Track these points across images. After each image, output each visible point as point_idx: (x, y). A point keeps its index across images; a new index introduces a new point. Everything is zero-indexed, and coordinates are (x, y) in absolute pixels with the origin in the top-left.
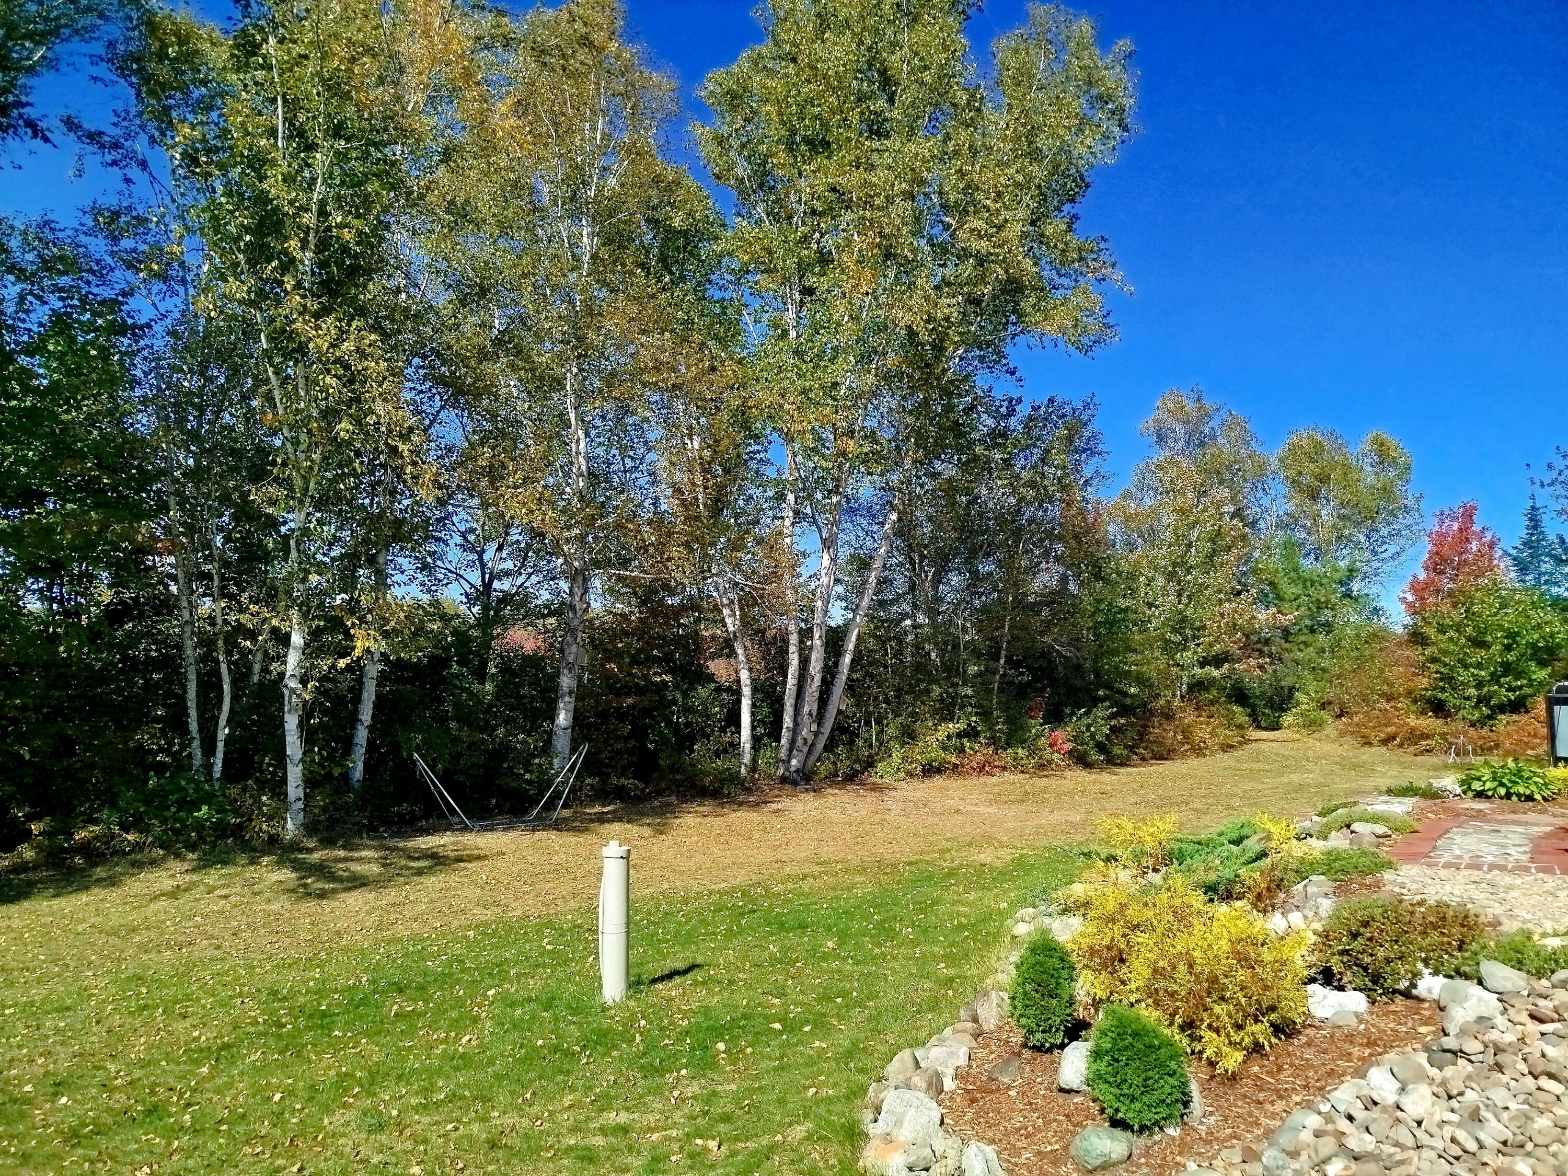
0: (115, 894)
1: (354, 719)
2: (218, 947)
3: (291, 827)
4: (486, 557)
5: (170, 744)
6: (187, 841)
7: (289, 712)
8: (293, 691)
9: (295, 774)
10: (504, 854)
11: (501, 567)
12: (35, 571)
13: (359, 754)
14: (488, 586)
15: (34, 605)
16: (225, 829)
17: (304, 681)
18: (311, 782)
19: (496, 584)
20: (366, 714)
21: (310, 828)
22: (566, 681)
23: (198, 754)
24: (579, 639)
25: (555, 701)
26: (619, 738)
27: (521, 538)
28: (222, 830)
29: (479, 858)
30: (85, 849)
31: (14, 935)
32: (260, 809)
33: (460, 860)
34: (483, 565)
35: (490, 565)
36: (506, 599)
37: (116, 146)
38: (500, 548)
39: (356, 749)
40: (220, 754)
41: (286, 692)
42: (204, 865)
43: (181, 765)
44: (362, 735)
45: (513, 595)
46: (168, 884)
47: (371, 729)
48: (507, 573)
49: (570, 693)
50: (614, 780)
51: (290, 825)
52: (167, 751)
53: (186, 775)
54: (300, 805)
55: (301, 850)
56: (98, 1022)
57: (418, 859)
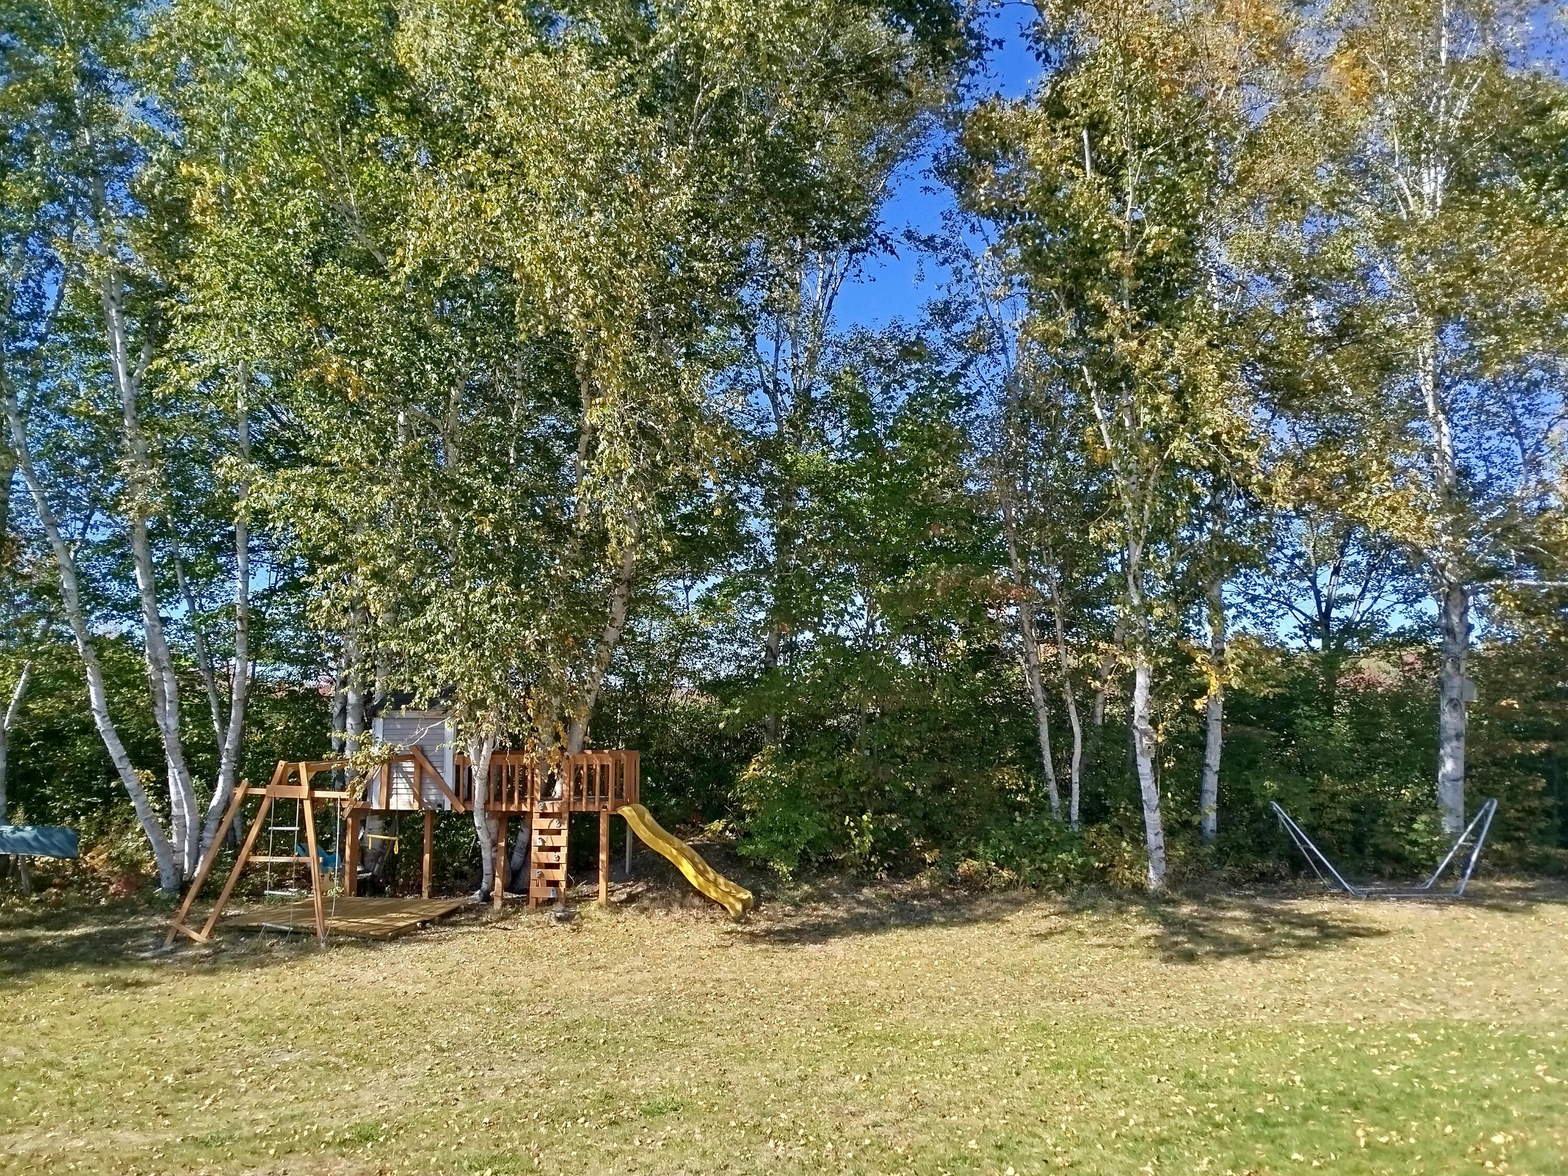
0: (1001, 930)
1: (1202, 766)
2: (1112, 1005)
3: (1153, 879)
4: (1320, 583)
5: (1028, 786)
6: (1055, 882)
7: (1142, 753)
8: (1144, 733)
9: (1153, 819)
10: (1411, 932)
11: (1339, 592)
12: (906, 629)
13: (1210, 802)
14: (1325, 616)
15: (906, 659)
16: (1089, 873)
17: (1153, 722)
18: (1170, 832)
19: (1334, 613)
20: (1214, 758)
21: (1174, 879)
22: (1451, 720)
23: (1055, 796)
24: (1462, 670)
25: (1437, 746)
26: (1528, 794)
27: (1359, 558)
28: (1087, 875)
29: (1380, 933)
30: (968, 881)
31: (925, 961)
32: (1121, 856)
33: (1355, 933)
34: (1318, 593)
35: (1325, 592)
36: (1349, 628)
37: (946, 244)
38: (1336, 572)
39: (1206, 796)
40: (1076, 798)
41: (1137, 735)
42: (1075, 909)
43: (1042, 806)
44: (1211, 782)
45: (1358, 624)
46: (1043, 926)
47: (1221, 773)
48: (1348, 600)
49: (1458, 737)
50: (1533, 848)
51: (1151, 874)
52: (1025, 791)
53: (1048, 815)
54: (1161, 854)
55: (1168, 902)
56: (1018, 1074)
57: (1303, 926)
